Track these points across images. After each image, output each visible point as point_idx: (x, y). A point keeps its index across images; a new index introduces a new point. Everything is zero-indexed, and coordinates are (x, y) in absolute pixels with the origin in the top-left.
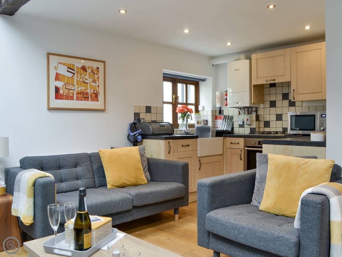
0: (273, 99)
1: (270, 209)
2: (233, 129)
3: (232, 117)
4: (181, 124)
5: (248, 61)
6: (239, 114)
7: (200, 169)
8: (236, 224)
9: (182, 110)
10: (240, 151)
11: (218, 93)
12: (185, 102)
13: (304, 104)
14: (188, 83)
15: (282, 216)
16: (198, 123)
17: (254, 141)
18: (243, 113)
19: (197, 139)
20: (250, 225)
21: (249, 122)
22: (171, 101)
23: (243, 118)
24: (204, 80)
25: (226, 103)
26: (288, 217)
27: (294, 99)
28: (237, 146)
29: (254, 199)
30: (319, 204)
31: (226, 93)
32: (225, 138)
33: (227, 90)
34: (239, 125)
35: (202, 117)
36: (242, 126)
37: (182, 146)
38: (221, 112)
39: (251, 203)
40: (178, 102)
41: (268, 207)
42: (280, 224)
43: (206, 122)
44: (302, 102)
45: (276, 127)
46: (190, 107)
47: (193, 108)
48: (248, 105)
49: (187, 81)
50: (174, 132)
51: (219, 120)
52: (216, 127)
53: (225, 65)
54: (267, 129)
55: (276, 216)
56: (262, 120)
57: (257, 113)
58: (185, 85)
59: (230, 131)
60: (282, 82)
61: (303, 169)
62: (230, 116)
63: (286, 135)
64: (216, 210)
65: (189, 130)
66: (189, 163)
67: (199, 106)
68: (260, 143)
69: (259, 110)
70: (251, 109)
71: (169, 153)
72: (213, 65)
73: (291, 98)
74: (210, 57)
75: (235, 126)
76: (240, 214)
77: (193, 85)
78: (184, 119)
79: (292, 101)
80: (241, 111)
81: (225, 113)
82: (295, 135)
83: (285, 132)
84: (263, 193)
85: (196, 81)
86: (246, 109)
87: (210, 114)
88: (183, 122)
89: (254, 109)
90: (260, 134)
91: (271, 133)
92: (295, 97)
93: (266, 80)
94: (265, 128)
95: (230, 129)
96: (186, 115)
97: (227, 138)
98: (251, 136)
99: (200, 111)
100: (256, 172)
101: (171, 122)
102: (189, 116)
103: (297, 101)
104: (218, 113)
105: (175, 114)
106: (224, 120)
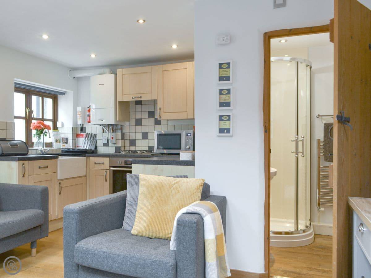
0: (138, 117)
1: (143, 232)
2: (96, 147)
3: (95, 136)
4: (37, 143)
5: (113, 76)
6: (103, 132)
7: (60, 194)
8: (110, 252)
9: (38, 126)
10: (105, 172)
11: (79, 109)
12: (41, 117)
13: (170, 123)
14: (45, 95)
15: (156, 238)
16: (56, 141)
17: (120, 161)
18: (107, 130)
19: (57, 159)
20: (125, 252)
21: (114, 141)
22: (24, 116)
23: (108, 136)
24: (63, 94)
25: (88, 120)
26: (161, 239)
27: (160, 117)
28: (102, 167)
29: (125, 222)
30: (195, 223)
31: (89, 109)
32: (89, 158)
33: (90, 106)
34: (103, 143)
35: (61, 134)
36: (106, 145)
37: (40, 168)
38: (82, 129)
39: (122, 228)
40: (33, 117)
41: (141, 231)
42: (155, 248)
43: (66, 140)
44: (168, 120)
45: (142, 145)
46: (46, 123)
47: (50, 124)
48: (113, 122)
49: (43, 94)
50: (28, 151)
51: (81, 138)
52: (78, 146)
53: (88, 78)
54: (133, 148)
55: (150, 239)
56: (127, 139)
57: (122, 131)
58: (40, 98)
59: (93, 150)
60: (148, 100)
61: (175, 189)
62: (93, 134)
63: (153, 154)
64: (86, 239)
65: (47, 149)
66: (49, 188)
67: (57, 122)
68: (126, 162)
69: (124, 128)
70: (116, 127)
71: (24, 176)
72: (74, 78)
73: (157, 116)
74: (71, 68)
75: (98, 145)
76: (112, 241)
77: (51, 98)
78: (39, 137)
79: (158, 119)
80: (105, 129)
81: (88, 131)
82: (162, 154)
83: (152, 151)
84: (135, 216)
85: (54, 94)
86: (111, 127)
87: (70, 131)
88: (39, 140)
89: (119, 127)
90: (126, 153)
91: (137, 153)
92: (162, 116)
93: (133, 97)
94: (131, 147)
95: (93, 149)
96: (42, 132)
97: (90, 158)
98: (117, 155)
99: (58, 128)
100: (126, 194)
101: (24, 140)
102: (46, 133)
103: (163, 120)
104: (79, 131)
105: (29, 131)
106: (87, 138)
